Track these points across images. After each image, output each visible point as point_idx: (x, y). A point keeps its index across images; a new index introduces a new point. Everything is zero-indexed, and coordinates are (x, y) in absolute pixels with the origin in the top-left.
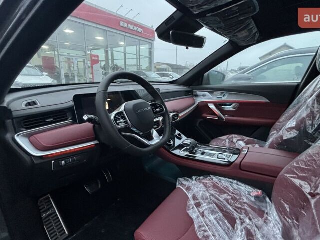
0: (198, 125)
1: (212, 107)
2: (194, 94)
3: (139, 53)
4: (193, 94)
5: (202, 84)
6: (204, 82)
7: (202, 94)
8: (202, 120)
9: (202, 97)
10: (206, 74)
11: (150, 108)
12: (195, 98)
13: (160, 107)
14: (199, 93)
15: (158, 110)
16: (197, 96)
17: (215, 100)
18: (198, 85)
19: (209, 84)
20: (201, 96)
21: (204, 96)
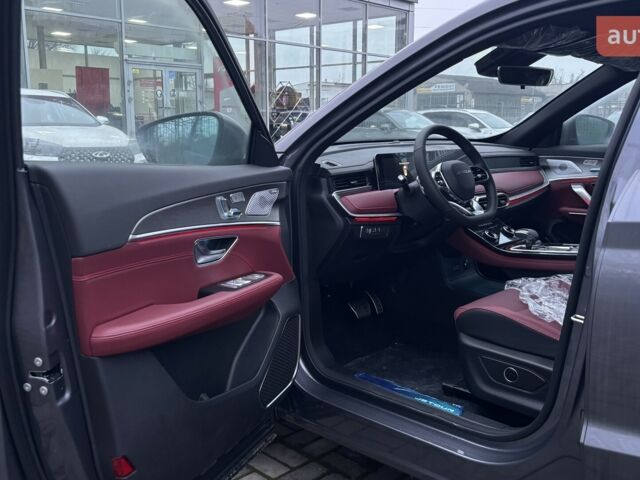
0: (550, 232)
1: (579, 190)
2: (542, 164)
3: (365, 47)
4: (538, 165)
5: (558, 143)
6: (564, 139)
7: (558, 165)
8: (559, 221)
9: (559, 171)
10: (567, 122)
11: (470, 171)
12: (542, 172)
13: (482, 172)
14: (551, 162)
15: (479, 175)
16: (547, 168)
17: (586, 174)
18: (551, 145)
19: (575, 143)
20: (555, 167)
21: (563, 168)
